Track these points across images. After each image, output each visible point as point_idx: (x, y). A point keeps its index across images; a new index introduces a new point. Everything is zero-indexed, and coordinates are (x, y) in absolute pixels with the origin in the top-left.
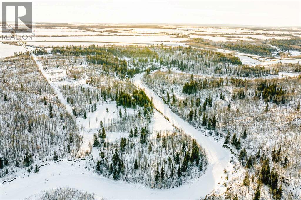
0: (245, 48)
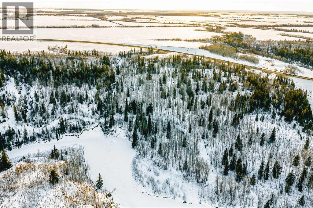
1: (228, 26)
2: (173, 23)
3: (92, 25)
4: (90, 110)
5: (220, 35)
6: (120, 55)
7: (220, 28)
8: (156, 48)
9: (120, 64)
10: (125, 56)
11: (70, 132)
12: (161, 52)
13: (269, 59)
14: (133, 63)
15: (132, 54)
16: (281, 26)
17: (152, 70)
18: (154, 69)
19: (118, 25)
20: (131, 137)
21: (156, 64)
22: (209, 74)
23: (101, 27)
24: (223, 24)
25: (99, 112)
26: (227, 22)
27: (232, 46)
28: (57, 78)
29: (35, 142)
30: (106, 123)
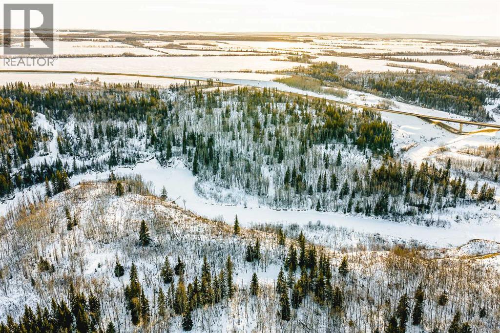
0: (420, 90)
1: (321, 55)
2: (241, 51)
3: (124, 54)
4: (142, 143)
5: (306, 66)
6: (170, 88)
7: (309, 57)
8: (217, 81)
9: (172, 99)
10: (177, 89)
11: (123, 164)
12: (224, 85)
13: (362, 93)
14: (190, 96)
15: (186, 87)
16: (394, 55)
17: (212, 103)
18: (214, 102)
19: (162, 54)
20: (191, 167)
21: (217, 98)
22: (282, 107)
23: (138, 56)
24: (313, 52)
25: (153, 146)
26: (320, 50)
27: (319, 79)
28: (98, 111)
29: (86, 173)
30: (162, 156)
